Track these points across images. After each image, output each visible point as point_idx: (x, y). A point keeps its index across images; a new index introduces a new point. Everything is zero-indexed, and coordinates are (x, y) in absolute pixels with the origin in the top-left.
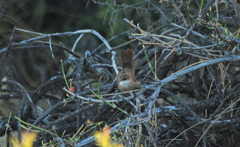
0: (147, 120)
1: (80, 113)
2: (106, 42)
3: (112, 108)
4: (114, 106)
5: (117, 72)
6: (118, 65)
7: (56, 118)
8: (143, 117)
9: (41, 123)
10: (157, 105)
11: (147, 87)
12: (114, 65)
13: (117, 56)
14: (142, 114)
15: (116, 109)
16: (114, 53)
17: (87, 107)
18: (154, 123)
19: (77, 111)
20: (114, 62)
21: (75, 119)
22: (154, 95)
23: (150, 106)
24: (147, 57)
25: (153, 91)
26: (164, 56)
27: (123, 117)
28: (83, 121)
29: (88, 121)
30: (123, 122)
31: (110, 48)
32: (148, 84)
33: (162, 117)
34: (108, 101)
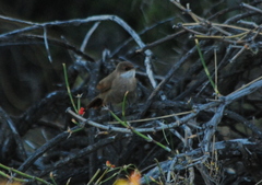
0: (202, 161)
1: (95, 152)
2: (135, 36)
3: (146, 142)
4: (150, 138)
5: (154, 83)
6: (155, 73)
7: (56, 158)
8: (195, 156)
9: (32, 167)
10: (219, 137)
11: (202, 107)
12: (149, 73)
13: (153, 57)
14: (194, 152)
15: (152, 144)
16: (148, 52)
17: (105, 141)
18: (215, 166)
19: (90, 148)
20: (148, 67)
21: (87, 161)
22: (213, 121)
23: (207, 138)
24: (202, 59)
25: (212, 114)
26: (230, 56)
27: (164, 157)
28: (99, 164)
29: (108, 164)
30: (163, 165)
31: (141, 45)
32: (204, 102)
33: (228, 157)
34: (138, 130)
